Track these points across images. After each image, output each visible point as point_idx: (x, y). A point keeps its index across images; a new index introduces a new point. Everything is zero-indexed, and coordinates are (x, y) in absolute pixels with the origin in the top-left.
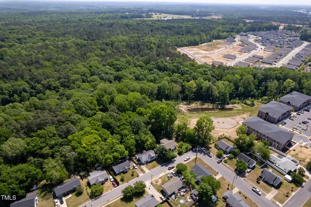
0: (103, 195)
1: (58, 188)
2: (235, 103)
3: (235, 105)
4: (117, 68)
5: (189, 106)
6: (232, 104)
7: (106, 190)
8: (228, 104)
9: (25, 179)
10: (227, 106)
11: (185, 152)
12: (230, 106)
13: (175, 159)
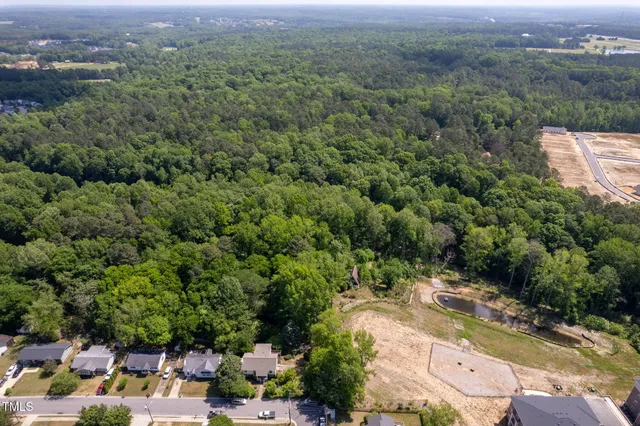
0: (69, 396)
1: (31, 348)
2: (600, 328)
3: (595, 336)
4: (349, 155)
5: (451, 290)
6: (588, 327)
7: (82, 391)
8: (571, 322)
9: (4, 310)
10: (564, 329)
11: (280, 398)
12: (576, 331)
13: (245, 401)
